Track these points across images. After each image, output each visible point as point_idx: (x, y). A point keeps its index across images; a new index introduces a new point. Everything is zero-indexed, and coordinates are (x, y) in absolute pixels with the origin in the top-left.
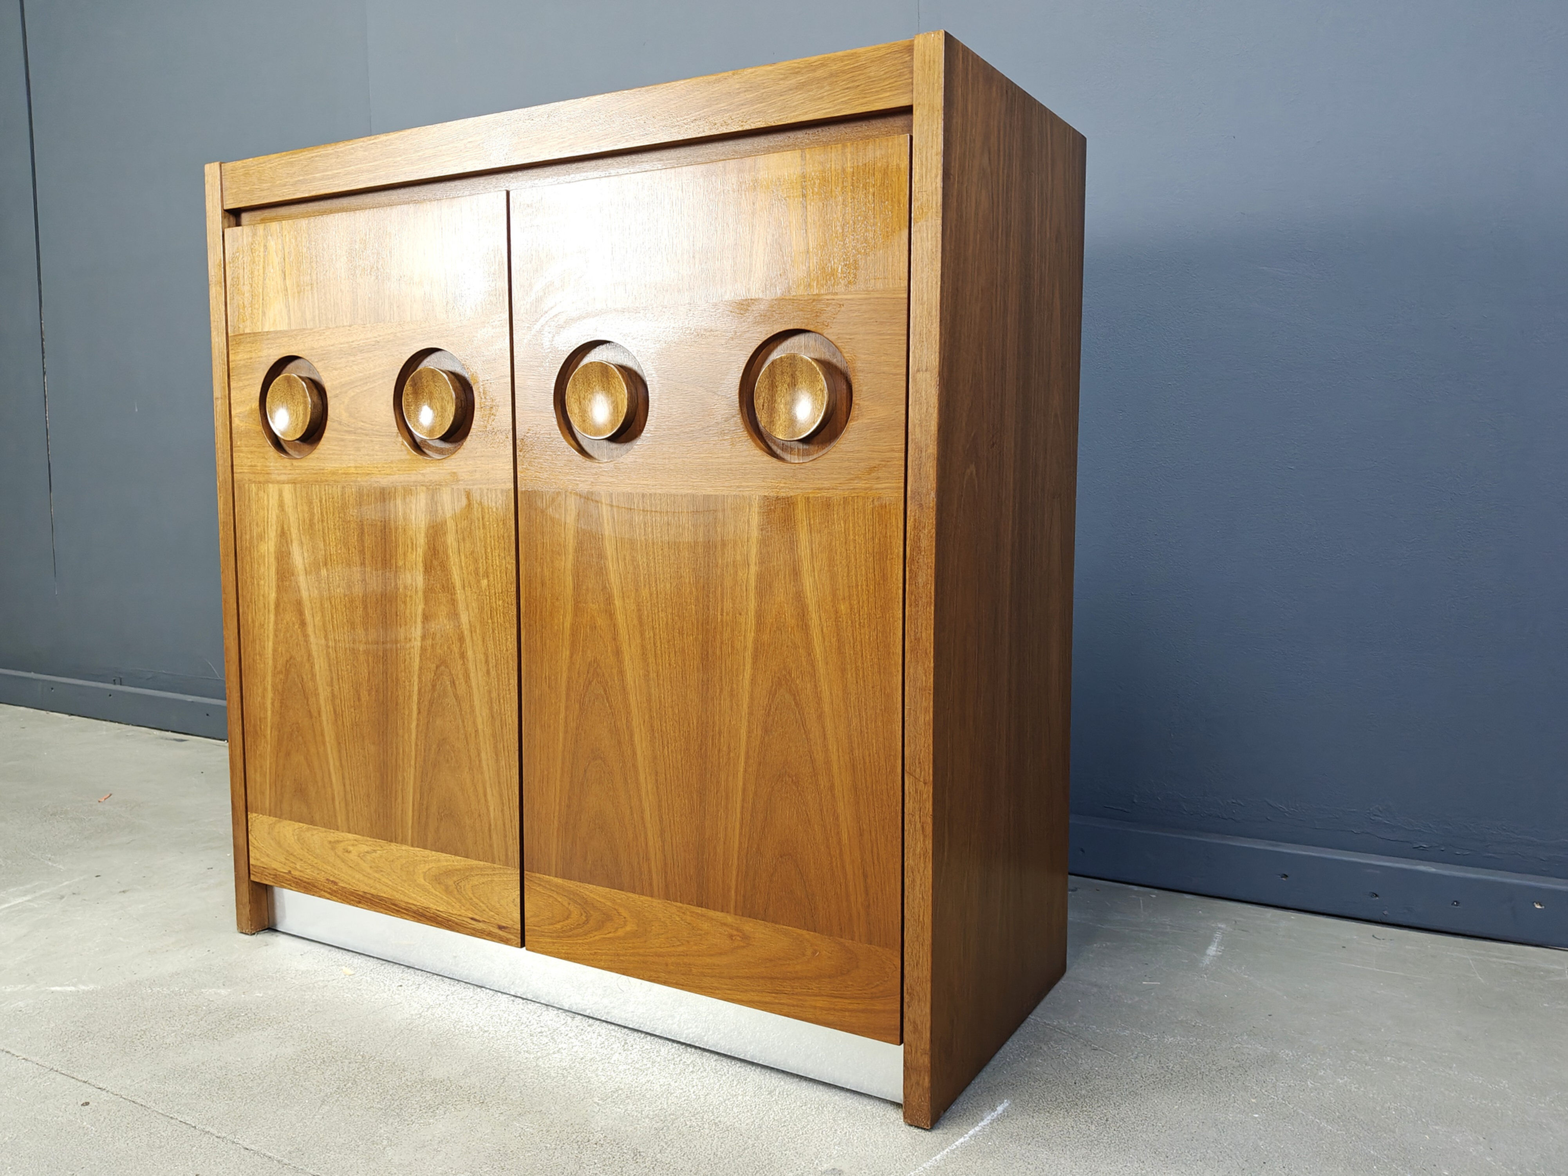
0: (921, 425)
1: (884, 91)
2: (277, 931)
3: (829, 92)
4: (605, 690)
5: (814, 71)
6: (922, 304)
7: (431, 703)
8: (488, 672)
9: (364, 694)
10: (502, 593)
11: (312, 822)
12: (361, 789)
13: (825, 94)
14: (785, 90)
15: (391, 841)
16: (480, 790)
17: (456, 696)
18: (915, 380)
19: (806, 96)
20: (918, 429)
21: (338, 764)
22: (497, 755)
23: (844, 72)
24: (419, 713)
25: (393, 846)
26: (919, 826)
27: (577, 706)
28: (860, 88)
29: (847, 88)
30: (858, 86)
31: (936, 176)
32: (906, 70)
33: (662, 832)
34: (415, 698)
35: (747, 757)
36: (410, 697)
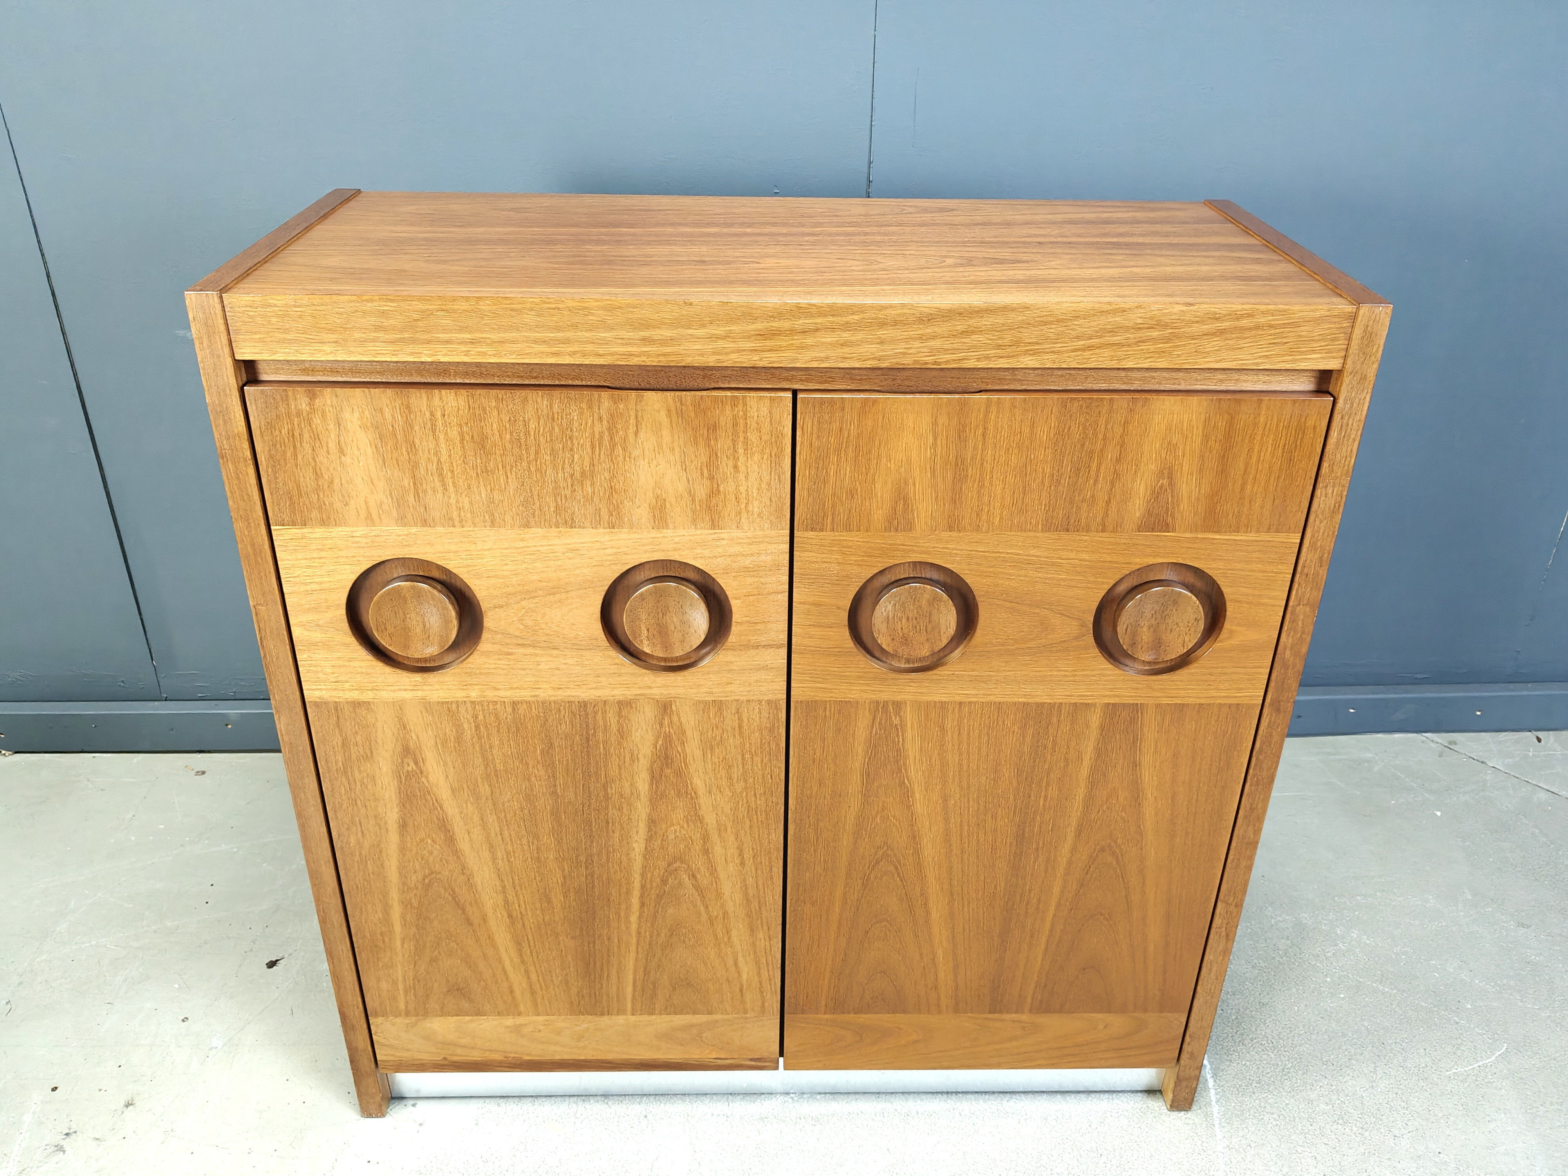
0: (1291, 649)
1: (1314, 352)
2: (402, 1098)
3: (1252, 344)
4: (896, 868)
5: (1238, 319)
6: (1316, 550)
7: (660, 897)
8: (742, 864)
9: (557, 899)
10: (765, 793)
11: (479, 1013)
12: (554, 978)
13: (1246, 345)
14: (1197, 334)
15: (602, 1014)
16: (730, 963)
17: (697, 887)
18: (1292, 613)
19: (1222, 344)
20: (1288, 653)
21: (517, 960)
22: (752, 930)
23: (1271, 326)
24: (642, 905)
25: (606, 1018)
26: (1224, 934)
27: (860, 882)
28: (1287, 346)
29: (1274, 343)
30: (1286, 343)
31: (1354, 440)
32: (1342, 335)
33: (956, 968)
34: (636, 893)
35: (1059, 905)
36: (628, 892)
